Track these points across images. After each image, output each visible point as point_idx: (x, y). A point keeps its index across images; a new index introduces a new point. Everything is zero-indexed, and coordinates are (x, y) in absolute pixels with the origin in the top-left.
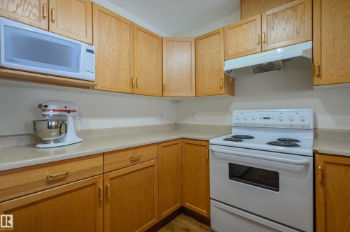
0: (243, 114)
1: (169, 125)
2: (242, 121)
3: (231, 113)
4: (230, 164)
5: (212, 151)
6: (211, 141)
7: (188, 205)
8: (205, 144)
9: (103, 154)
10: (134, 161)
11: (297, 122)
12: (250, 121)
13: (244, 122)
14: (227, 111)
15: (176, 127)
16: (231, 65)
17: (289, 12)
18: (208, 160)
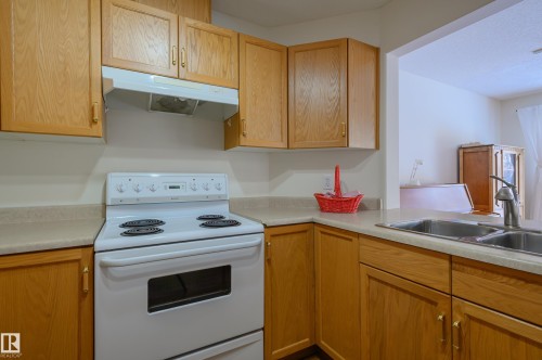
0: (132, 180)
2: (129, 194)
4: (151, 283)
5: (105, 266)
6: (99, 245)
11: (213, 192)
12: (145, 194)
13: (135, 194)
17: (215, 38)
18: (87, 295)
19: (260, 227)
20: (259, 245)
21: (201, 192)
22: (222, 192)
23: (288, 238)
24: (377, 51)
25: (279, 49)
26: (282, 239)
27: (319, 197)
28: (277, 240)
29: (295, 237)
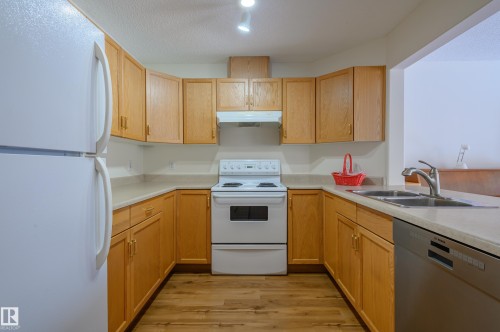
0: (230, 163)
1: (138, 177)
2: (229, 170)
3: (219, 162)
4: (232, 208)
5: (214, 197)
6: (213, 189)
7: (184, 260)
8: (206, 192)
9: (130, 207)
10: (149, 214)
11: (271, 170)
12: (236, 170)
13: (231, 170)
14: (212, 160)
15: (145, 180)
16: (224, 117)
17: (268, 85)
18: (209, 208)
19: (285, 189)
20: (284, 197)
21: (264, 170)
22: (276, 170)
23: (304, 197)
24: (383, 69)
25: (308, 80)
26: (300, 197)
27: (335, 175)
28: (296, 197)
29: (309, 197)
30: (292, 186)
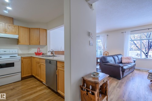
20: (20, 59)
21: (11, 52)
22: (16, 52)
24: (46, 30)
25: (28, 28)
26: (25, 59)
27: (35, 53)
28: (24, 59)
30: (22, 56)
